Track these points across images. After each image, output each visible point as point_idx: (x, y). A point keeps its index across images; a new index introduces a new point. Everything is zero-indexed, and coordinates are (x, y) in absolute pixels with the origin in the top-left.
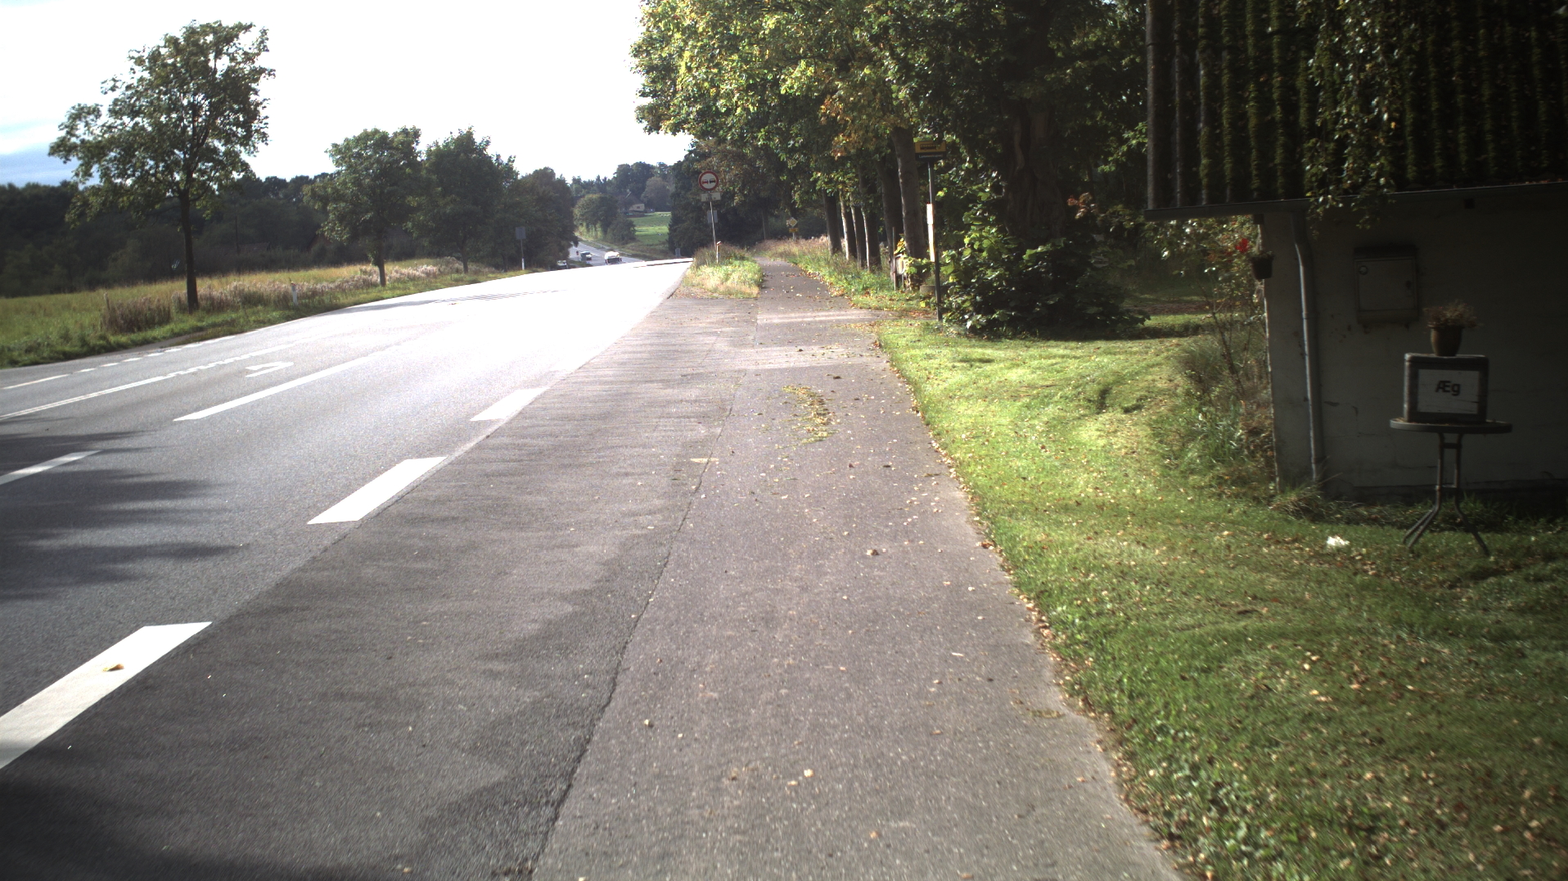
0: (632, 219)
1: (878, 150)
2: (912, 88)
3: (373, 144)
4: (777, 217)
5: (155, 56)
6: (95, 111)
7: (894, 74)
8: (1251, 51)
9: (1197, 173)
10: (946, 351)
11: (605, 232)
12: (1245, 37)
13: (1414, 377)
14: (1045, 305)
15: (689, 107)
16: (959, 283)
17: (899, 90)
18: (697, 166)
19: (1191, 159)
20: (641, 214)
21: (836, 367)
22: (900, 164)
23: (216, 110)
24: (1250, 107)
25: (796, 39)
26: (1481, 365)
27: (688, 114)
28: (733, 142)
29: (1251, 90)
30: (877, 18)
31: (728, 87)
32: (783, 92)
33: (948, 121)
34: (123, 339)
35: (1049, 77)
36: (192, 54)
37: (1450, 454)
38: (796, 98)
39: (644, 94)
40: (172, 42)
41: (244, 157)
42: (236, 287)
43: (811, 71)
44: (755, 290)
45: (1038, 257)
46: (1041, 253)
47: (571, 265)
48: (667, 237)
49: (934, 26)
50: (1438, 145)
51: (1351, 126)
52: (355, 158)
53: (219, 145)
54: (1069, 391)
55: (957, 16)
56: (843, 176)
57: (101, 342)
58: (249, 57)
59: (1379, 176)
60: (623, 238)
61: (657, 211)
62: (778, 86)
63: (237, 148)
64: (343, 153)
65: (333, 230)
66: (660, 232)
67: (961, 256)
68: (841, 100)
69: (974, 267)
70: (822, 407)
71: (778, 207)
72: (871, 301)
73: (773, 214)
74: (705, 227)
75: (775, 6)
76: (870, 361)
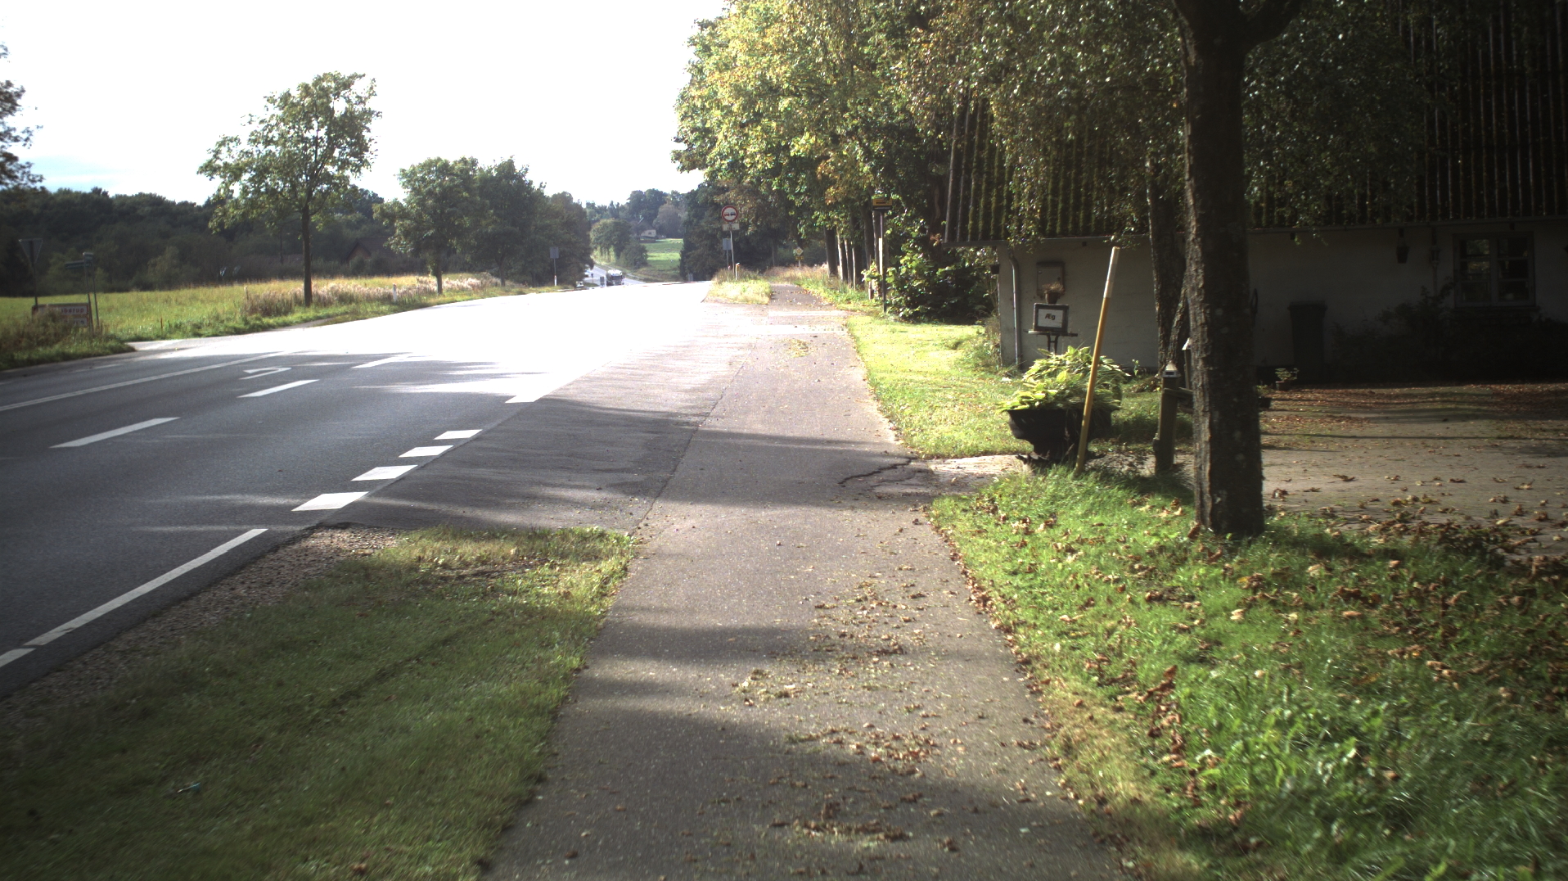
0: (646, 245)
1: (858, 199)
2: (872, 165)
3: (436, 171)
4: (785, 247)
6: (236, 140)
7: (861, 156)
8: (995, 174)
9: (967, 227)
10: (883, 327)
11: (618, 256)
12: (993, 168)
13: (1037, 312)
14: (949, 304)
15: (721, 160)
16: (897, 288)
17: (864, 166)
18: (717, 199)
19: (965, 221)
20: (653, 240)
21: (816, 333)
26: (1065, 309)
27: (721, 165)
28: (752, 184)
29: (994, 193)
30: (851, 121)
31: (753, 150)
32: (792, 154)
33: (894, 186)
36: (318, 96)
37: (1052, 345)
38: (800, 158)
39: (678, 140)
40: (306, 88)
41: (353, 181)
43: (813, 140)
44: (766, 300)
45: (946, 274)
46: (948, 271)
48: (679, 263)
49: (886, 128)
50: (1071, 218)
52: (419, 181)
53: (332, 170)
54: (938, 342)
56: (837, 215)
58: (361, 101)
60: (635, 263)
61: (668, 237)
63: (347, 173)
64: (409, 177)
65: (398, 244)
66: (672, 258)
67: (899, 271)
68: (832, 164)
69: (907, 279)
70: (805, 346)
71: (785, 238)
72: (850, 307)
73: (781, 244)
74: (720, 253)
75: (791, 94)
76: (839, 333)
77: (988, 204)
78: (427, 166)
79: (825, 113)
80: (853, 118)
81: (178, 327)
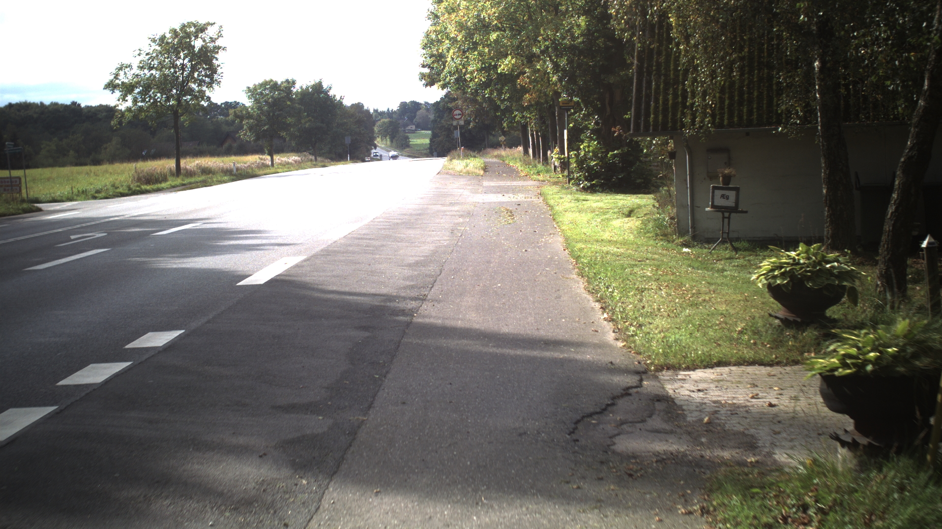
0: (408, 134)
1: (547, 102)
2: (559, 76)
3: (270, 88)
4: (494, 136)
5: (163, 38)
6: (129, 66)
7: (551, 69)
8: (672, 76)
9: (649, 120)
10: (569, 196)
11: (392, 141)
12: (670, 71)
13: (713, 192)
14: (617, 178)
15: (450, 77)
16: (578, 167)
17: (553, 77)
18: (450, 105)
19: (647, 115)
20: (413, 132)
21: (519, 202)
22: (557, 109)
23: (194, 69)
24: (670, 97)
25: (507, 46)
26: (737, 189)
27: (450, 80)
28: (472, 94)
29: (671, 91)
30: (543, 43)
31: (472, 68)
32: (499, 72)
33: (575, 91)
34: (148, 187)
35: (622, 73)
36: (183, 37)
37: (726, 220)
38: (505, 74)
39: (423, 66)
40: (174, 32)
41: (208, 93)
42: (197, 164)
43: (513, 61)
44: (482, 172)
45: (615, 156)
46: (616, 154)
47: (372, 160)
48: (428, 146)
49: (569, 48)
50: (736, 112)
51: (699, 105)
52: (259, 95)
53: (194, 86)
54: (616, 210)
55: (581, 43)
56: (530, 114)
57: (138, 189)
58: (213, 40)
59: (708, 124)
60: (402, 146)
61: (422, 130)
62: (497, 69)
63: (204, 88)
64: (252, 92)
65: (245, 135)
66: (424, 142)
67: (579, 154)
68: (528, 77)
69: (585, 160)
70: (511, 214)
71: (494, 130)
72: (541, 178)
73: (491, 134)
74: (453, 139)
75: (497, 29)
76: (535, 200)
77: (666, 100)
78: (264, 85)
79: (523, 41)
80: (545, 40)
81: (84, 192)
